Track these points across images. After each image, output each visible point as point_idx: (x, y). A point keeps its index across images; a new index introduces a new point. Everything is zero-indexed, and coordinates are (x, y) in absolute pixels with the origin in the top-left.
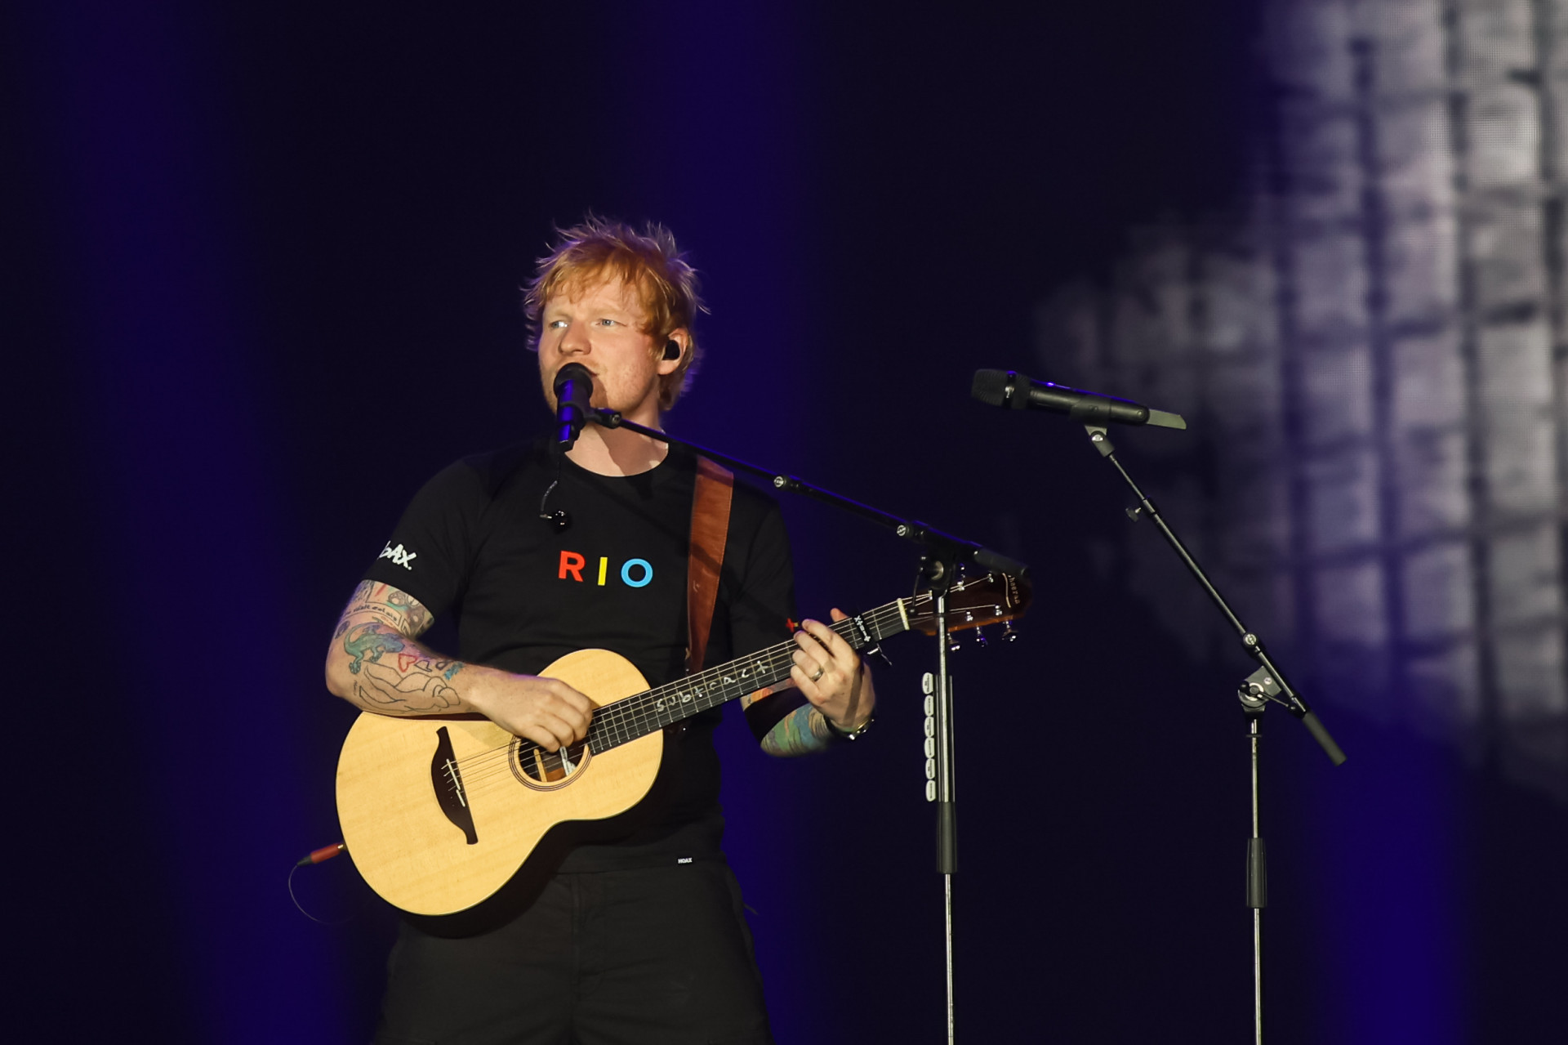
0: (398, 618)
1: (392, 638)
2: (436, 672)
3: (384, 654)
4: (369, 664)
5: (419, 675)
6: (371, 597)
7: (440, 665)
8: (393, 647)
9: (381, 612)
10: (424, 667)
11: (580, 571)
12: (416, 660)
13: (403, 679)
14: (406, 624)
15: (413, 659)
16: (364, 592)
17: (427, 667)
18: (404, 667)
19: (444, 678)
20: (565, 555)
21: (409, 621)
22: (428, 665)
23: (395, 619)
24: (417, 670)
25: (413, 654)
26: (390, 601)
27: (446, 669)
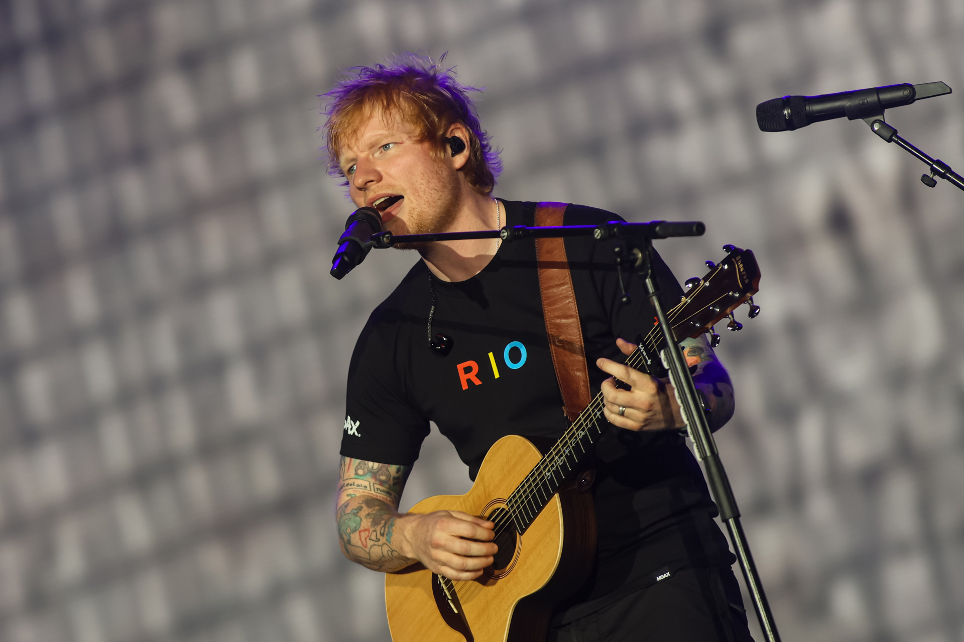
0: (367, 484)
1: (354, 514)
2: (382, 540)
3: (351, 535)
5: (375, 547)
6: (345, 474)
7: (383, 530)
8: (355, 525)
10: (375, 538)
12: (369, 532)
14: (377, 486)
18: (365, 544)
19: (388, 544)
20: (461, 367)
21: (378, 482)
22: (376, 535)
23: (366, 487)
24: (372, 543)
25: (366, 527)
26: (356, 474)
27: (385, 533)
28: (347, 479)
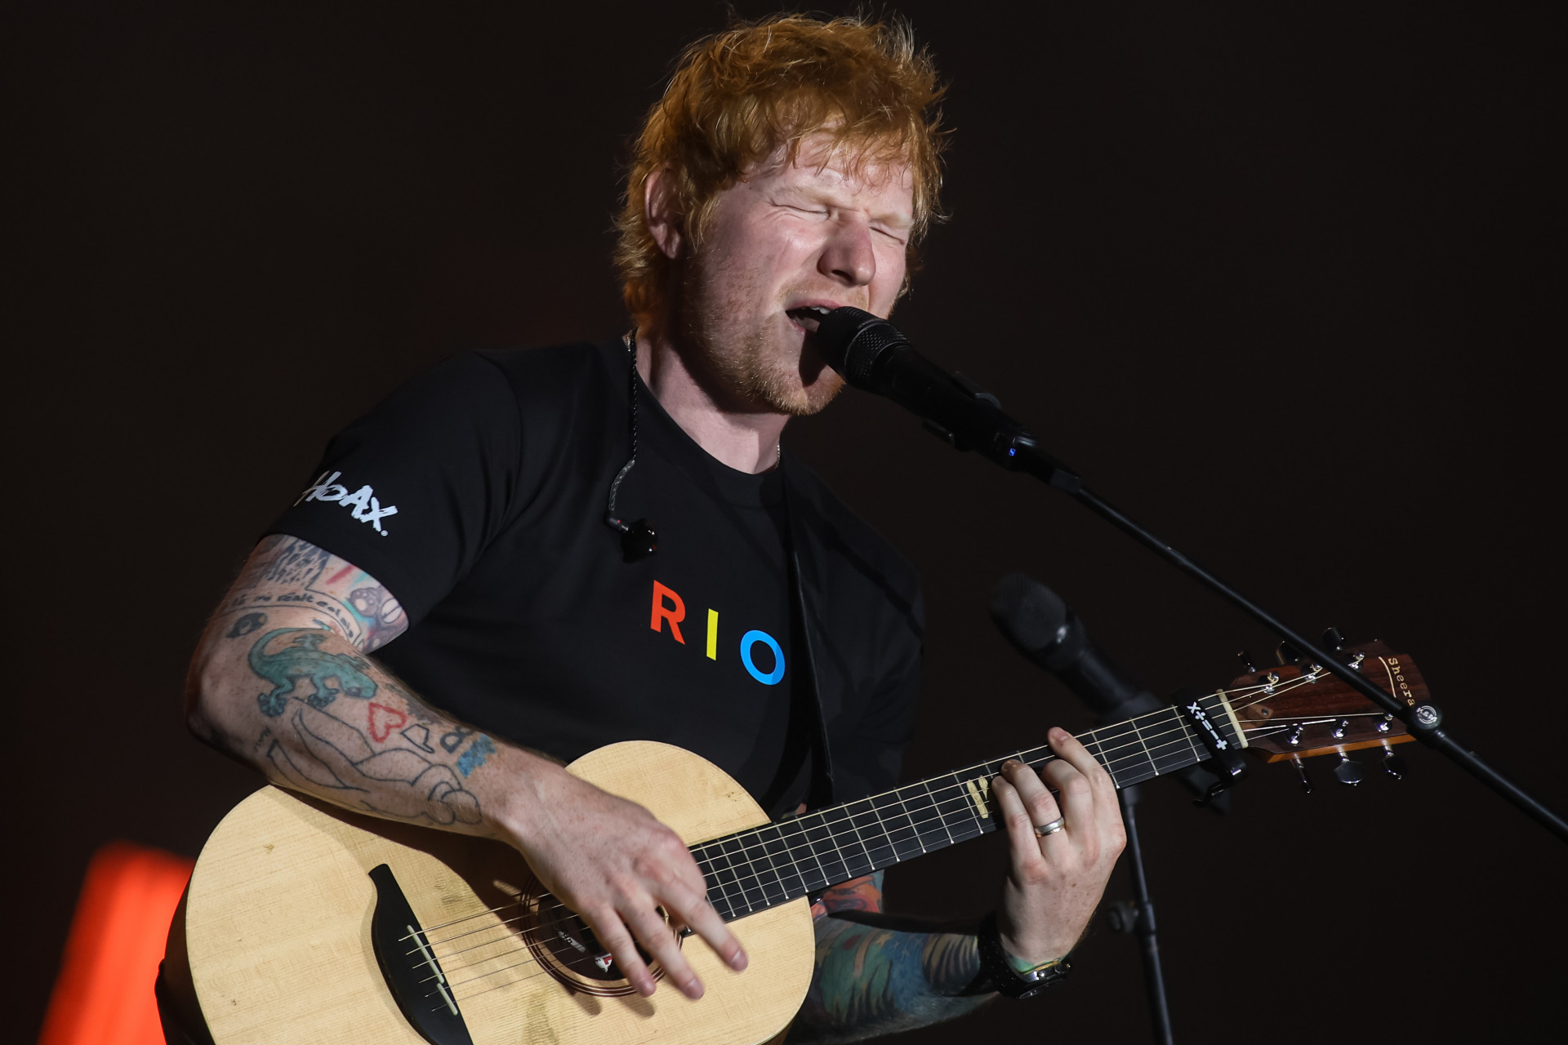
0: (355, 631)
2: (441, 755)
3: (340, 697)
4: (306, 708)
5: (408, 753)
6: (318, 581)
7: (451, 741)
8: (356, 684)
9: (333, 614)
10: (419, 740)
12: (404, 721)
13: (374, 755)
15: (396, 720)
16: (305, 569)
17: (425, 744)
18: (381, 733)
19: (457, 771)
20: (658, 588)
22: (427, 738)
24: (405, 744)
25: (396, 707)
27: (461, 750)
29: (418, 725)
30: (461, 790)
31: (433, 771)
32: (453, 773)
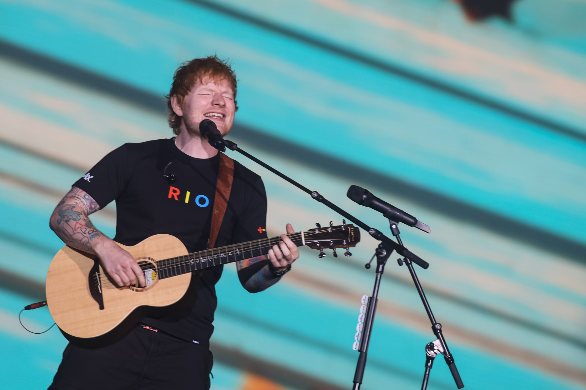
0: (86, 203)
1: (77, 213)
2: (87, 235)
3: (71, 220)
4: (64, 223)
5: (81, 234)
6: (78, 193)
7: (90, 232)
8: (76, 218)
9: (79, 200)
10: (83, 231)
11: (178, 196)
12: (82, 227)
13: (74, 233)
14: (88, 208)
15: (80, 226)
18: (76, 229)
19: (89, 238)
20: (172, 188)
21: (90, 206)
22: (85, 231)
23: (84, 204)
25: (82, 223)
26: (84, 196)
27: (91, 234)
28: (78, 195)
29: (85, 228)
30: (89, 243)
31: (84, 238)
32: (88, 239)
